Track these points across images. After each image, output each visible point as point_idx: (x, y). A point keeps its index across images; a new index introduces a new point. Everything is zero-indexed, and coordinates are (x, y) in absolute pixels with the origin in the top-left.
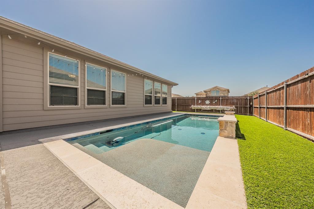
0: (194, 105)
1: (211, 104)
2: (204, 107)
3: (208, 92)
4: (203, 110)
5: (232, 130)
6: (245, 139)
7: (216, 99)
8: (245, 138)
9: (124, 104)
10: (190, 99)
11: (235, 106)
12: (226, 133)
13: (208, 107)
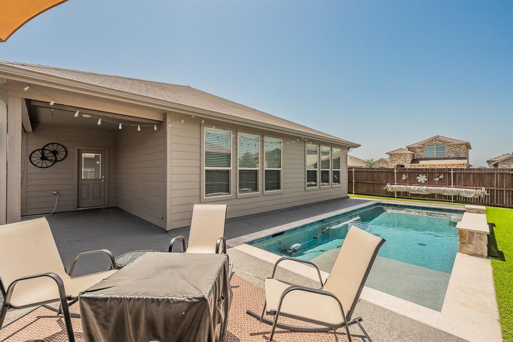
0: (392, 183)
1: (430, 182)
2: (414, 188)
3: (418, 150)
4: (411, 194)
5: (481, 245)
6: (504, 260)
7: (440, 173)
8: (504, 258)
9: (279, 188)
10: (384, 172)
11: (487, 188)
12: (471, 248)
13: (424, 190)
